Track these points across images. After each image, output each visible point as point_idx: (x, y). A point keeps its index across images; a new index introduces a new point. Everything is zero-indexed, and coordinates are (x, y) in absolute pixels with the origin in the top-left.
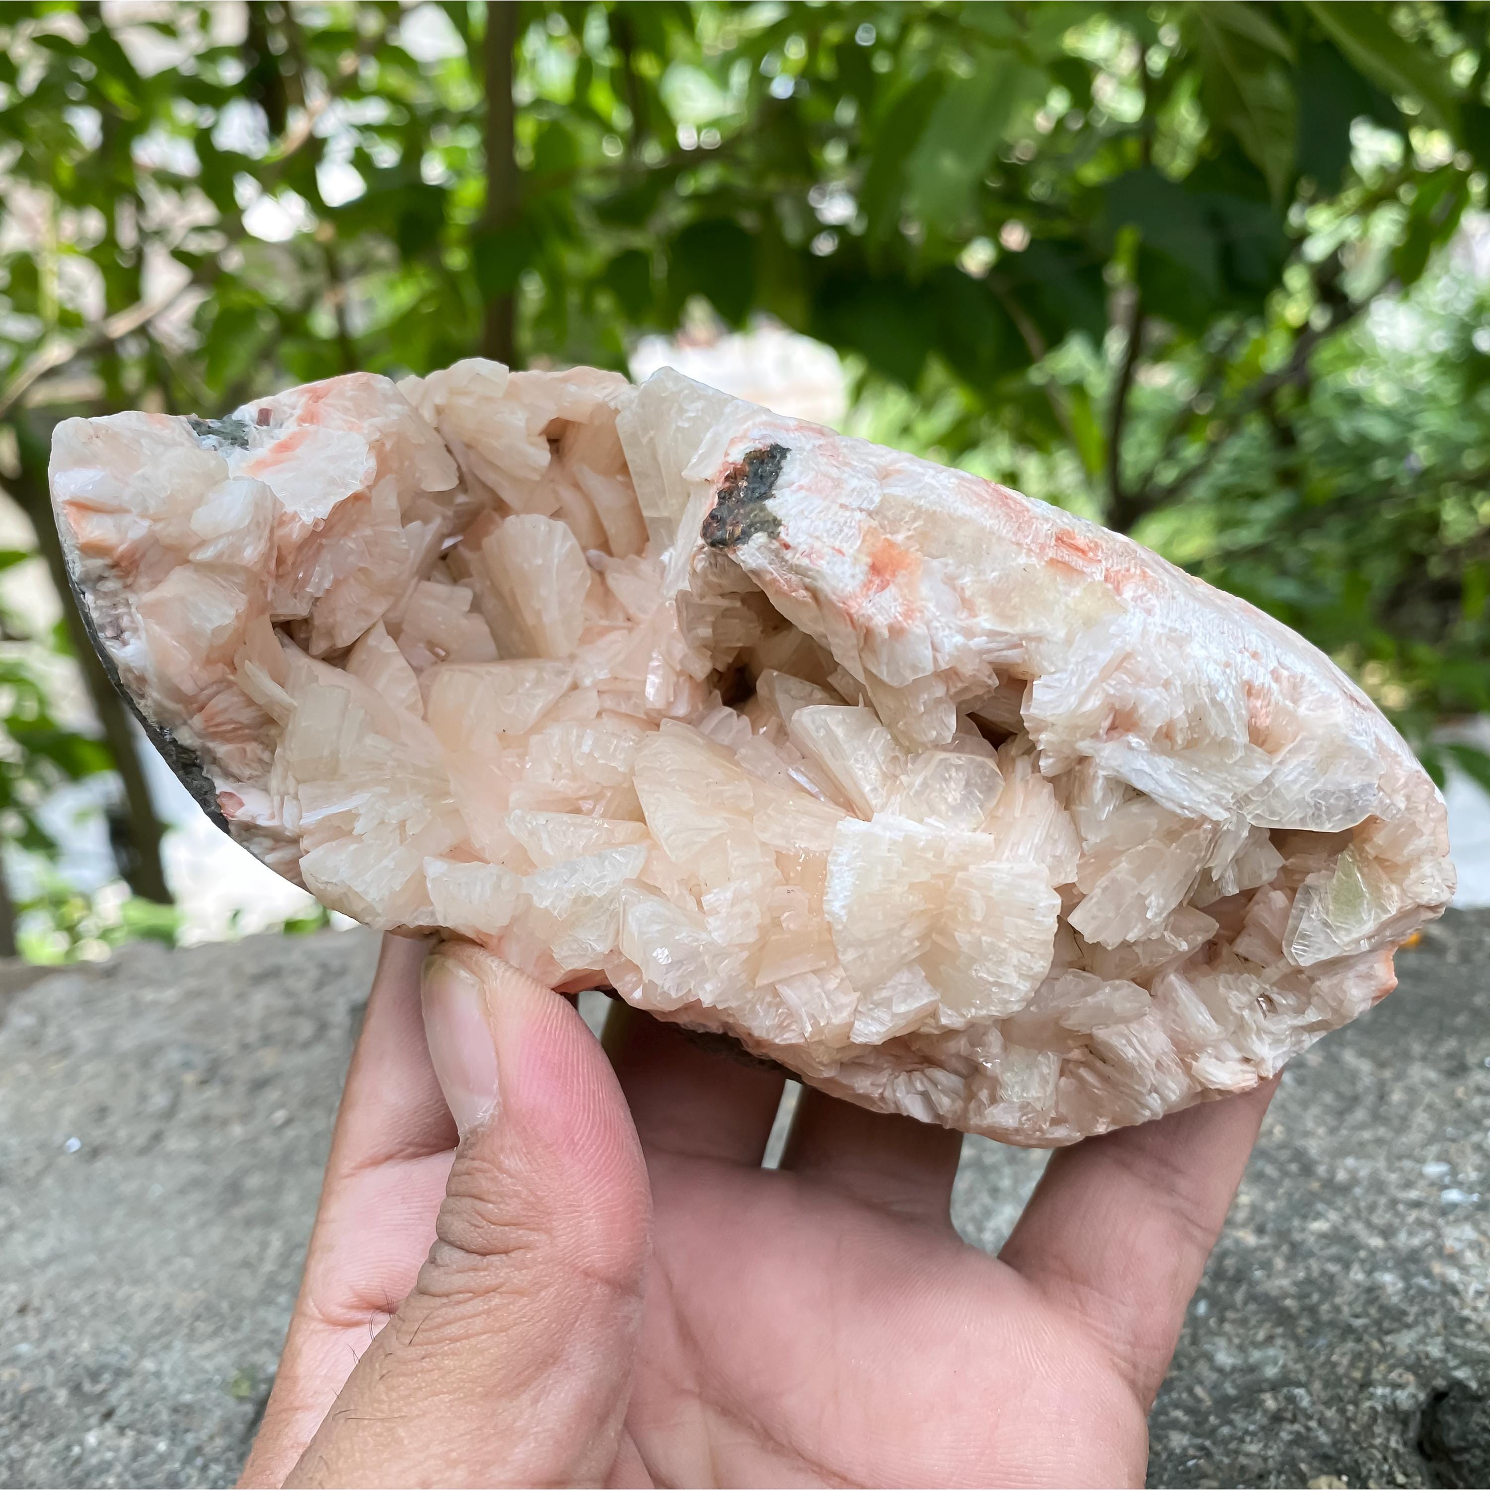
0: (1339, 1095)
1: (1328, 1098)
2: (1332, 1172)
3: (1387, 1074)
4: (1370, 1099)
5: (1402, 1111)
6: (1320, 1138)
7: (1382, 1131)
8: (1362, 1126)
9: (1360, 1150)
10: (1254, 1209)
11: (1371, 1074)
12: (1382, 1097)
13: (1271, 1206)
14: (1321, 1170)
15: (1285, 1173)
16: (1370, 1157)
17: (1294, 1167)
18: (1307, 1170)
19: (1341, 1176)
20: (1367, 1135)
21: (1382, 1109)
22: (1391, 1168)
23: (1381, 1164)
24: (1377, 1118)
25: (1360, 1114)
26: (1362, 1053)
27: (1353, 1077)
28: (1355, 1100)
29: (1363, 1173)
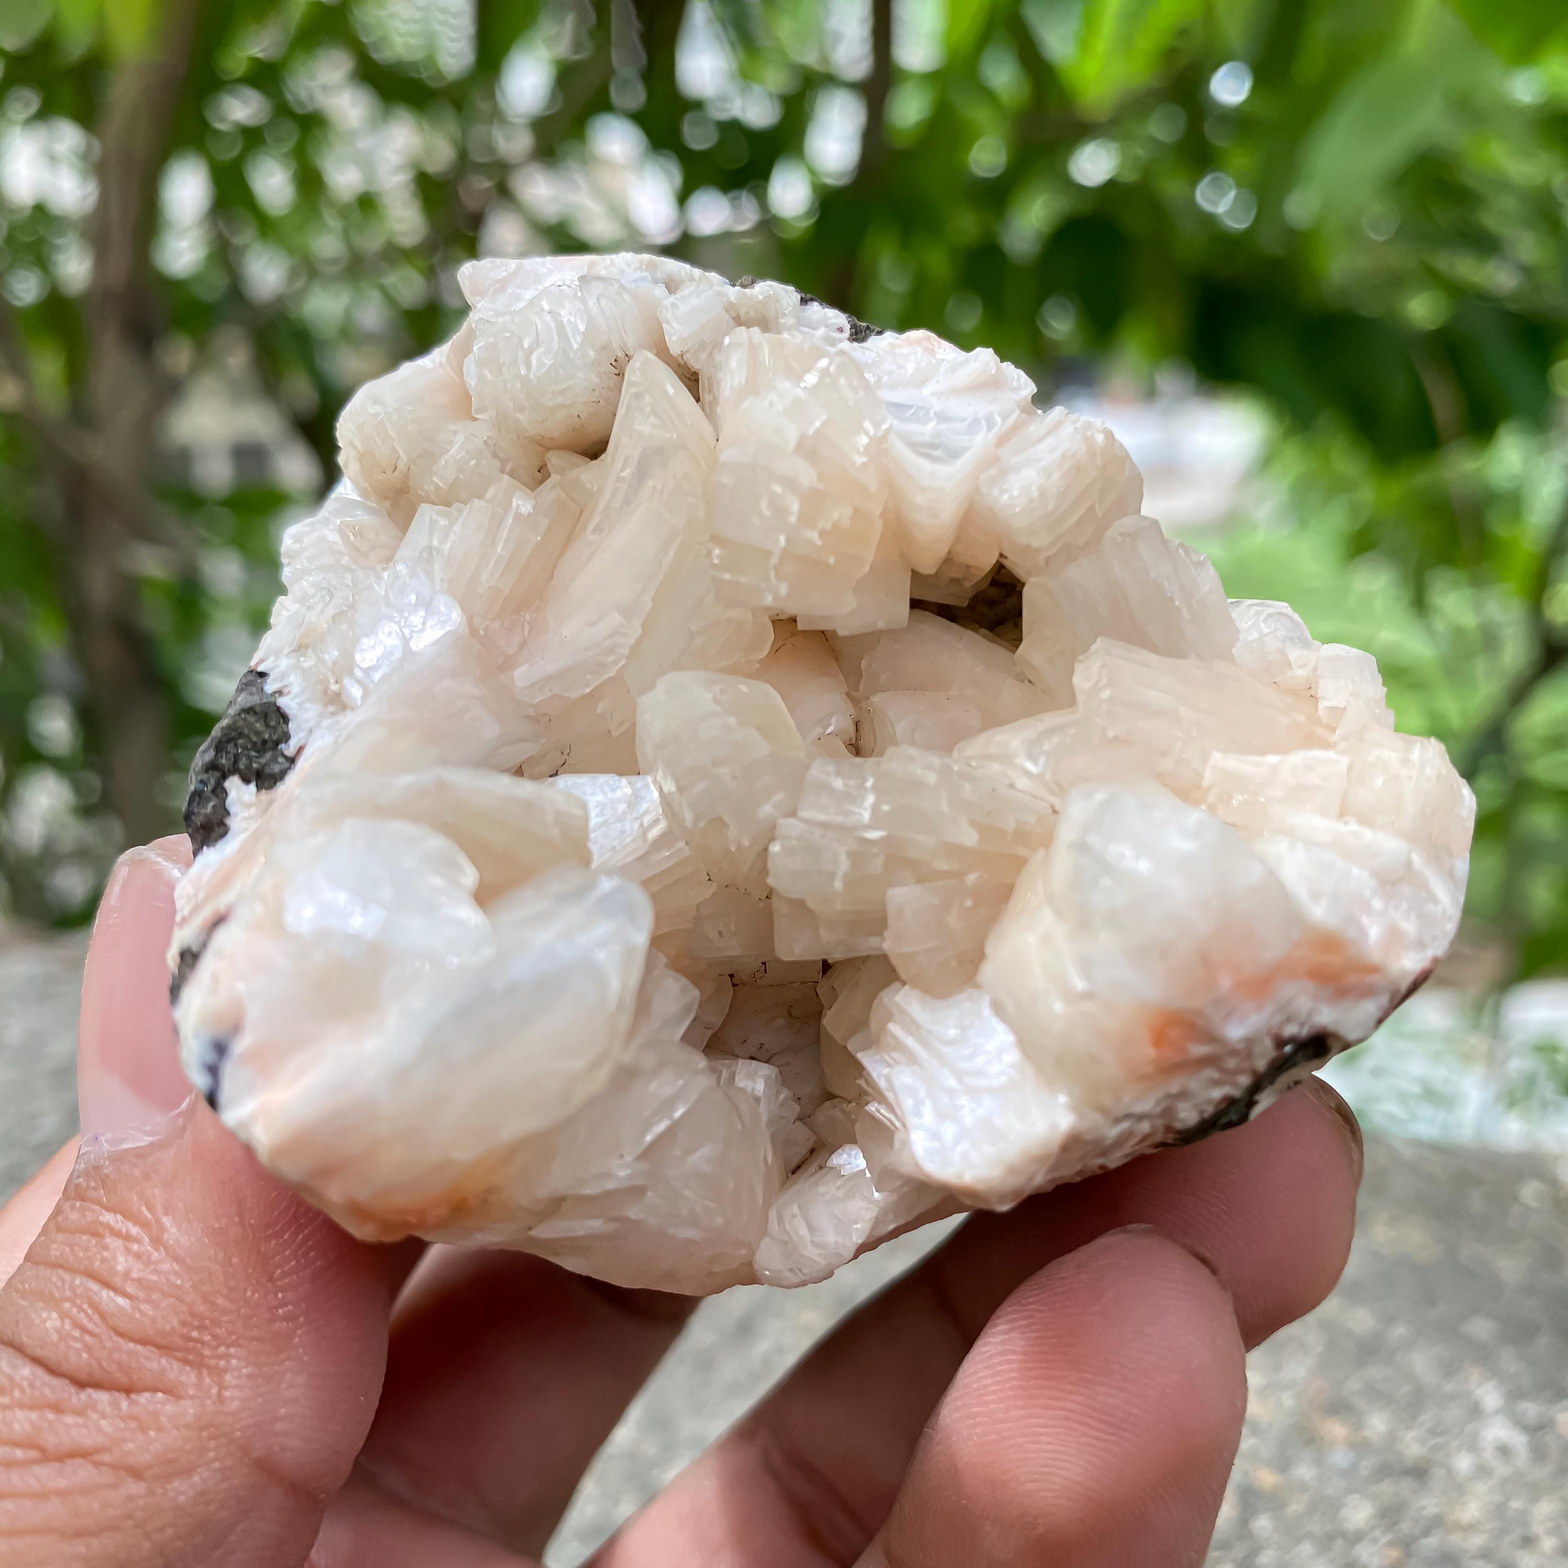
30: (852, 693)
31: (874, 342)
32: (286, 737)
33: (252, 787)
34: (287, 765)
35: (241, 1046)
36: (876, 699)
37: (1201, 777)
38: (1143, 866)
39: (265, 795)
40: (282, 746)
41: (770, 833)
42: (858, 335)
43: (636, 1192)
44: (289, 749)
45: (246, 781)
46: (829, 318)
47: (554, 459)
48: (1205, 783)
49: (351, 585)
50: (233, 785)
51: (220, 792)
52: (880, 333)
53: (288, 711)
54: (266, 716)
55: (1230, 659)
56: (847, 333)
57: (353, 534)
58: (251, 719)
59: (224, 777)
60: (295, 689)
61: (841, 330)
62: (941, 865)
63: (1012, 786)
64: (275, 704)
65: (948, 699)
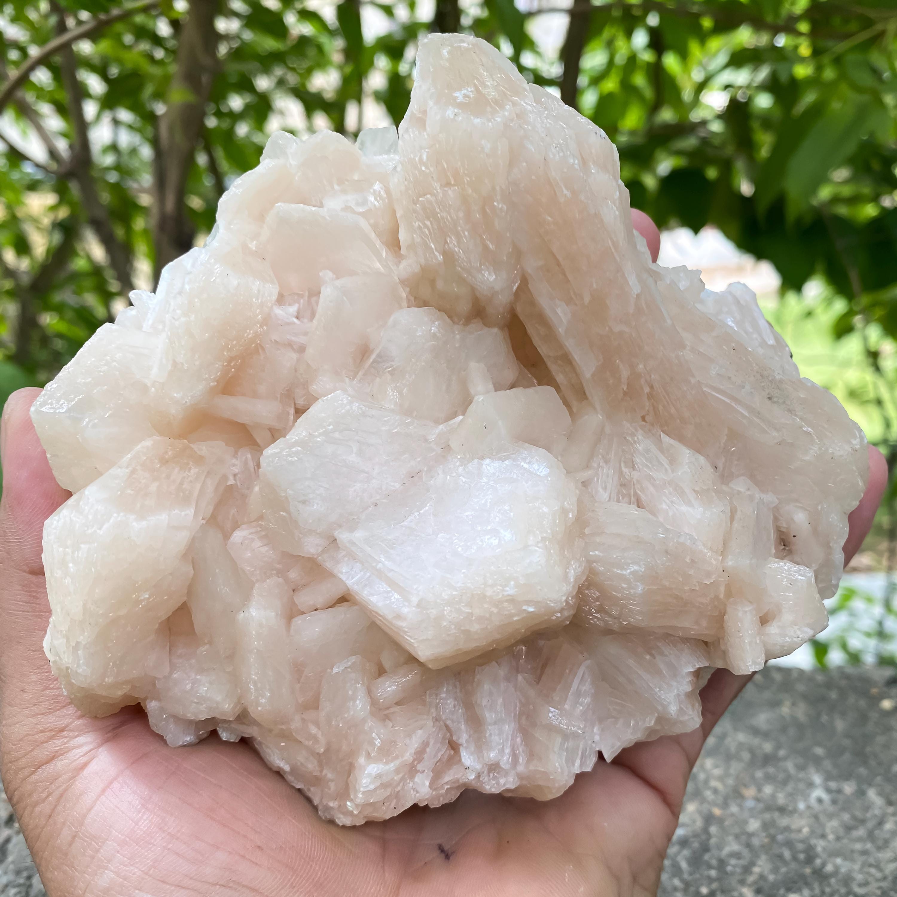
0: (854, 818)
1: (846, 817)
2: (824, 865)
3: (891, 810)
4: (870, 824)
5: (887, 836)
6: (829, 841)
7: (869, 846)
8: (860, 839)
9: (848, 856)
10: (762, 877)
11: (880, 808)
12: (881, 823)
13: (771, 877)
14: (818, 862)
15: (795, 858)
16: (853, 860)
17: (802, 856)
18: (810, 859)
19: (829, 868)
20: (858, 846)
21: (877, 832)
22: (861, 871)
23: (857, 867)
24: (871, 836)
25: (861, 832)
26: (880, 794)
27: (867, 808)
28: (863, 822)
29: (843, 870)
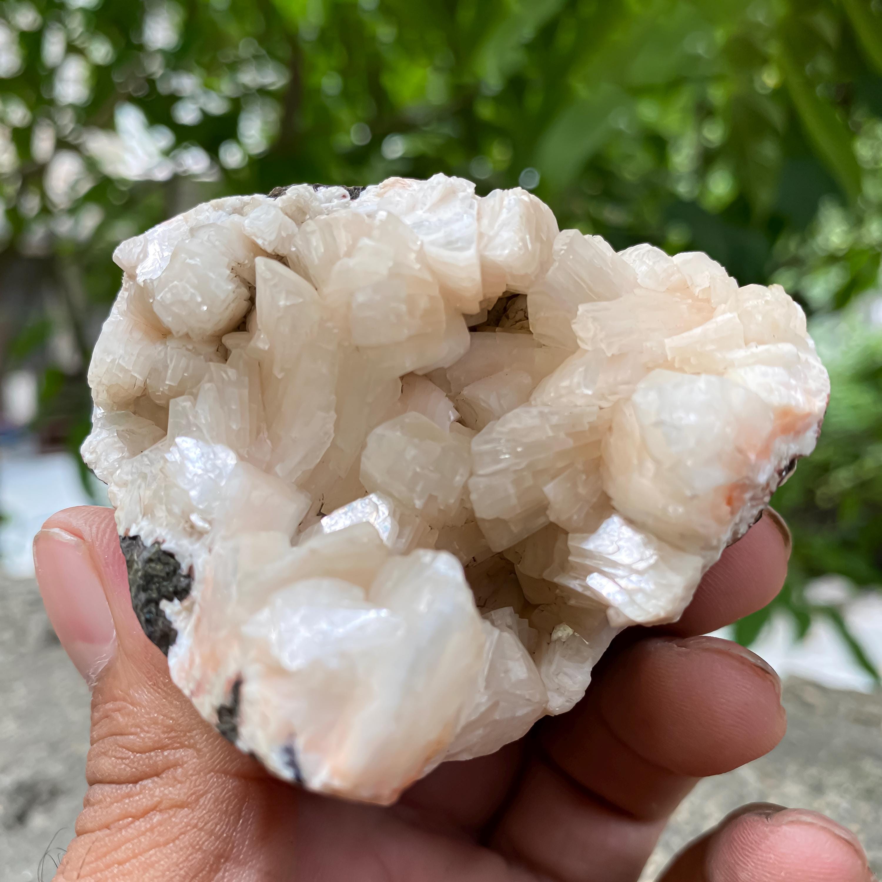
30: (449, 394)
31: (364, 195)
32: (177, 566)
33: (176, 601)
34: (187, 581)
35: (300, 744)
36: (465, 392)
37: (666, 357)
38: (692, 418)
39: (186, 603)
40: (180, 571)
41: (466, 490)
42: (354, 196)
43: (495, 706)
44: (184, 570)
45: (171, 600)
46: (335, 193)
47: (229, 341)
48: (669, 358)
49: (150, 464)
50: (164, 605)
51: (160, 613)
52: (364, 189)
53: (171, 551)
54: (159, 560)
55: (639, 286)
56: (349, 198)
57: (128, 434)
58: (153, 565)
59: (157, 604)
60: (168, 538)
61: (344, 196)
62: (560, 464)
63: (576, 406)
64: (160, 550)
65: (507, 375)
